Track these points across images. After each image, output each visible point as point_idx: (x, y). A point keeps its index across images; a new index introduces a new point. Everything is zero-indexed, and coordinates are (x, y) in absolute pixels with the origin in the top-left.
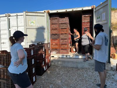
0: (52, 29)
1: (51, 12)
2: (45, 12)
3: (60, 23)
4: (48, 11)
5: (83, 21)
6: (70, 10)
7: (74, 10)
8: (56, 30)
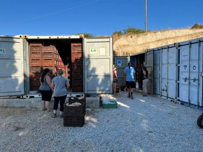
0: (32, 60)
1: (29, 37)
2: (21, 36)
3: (43, 52)
4: (25, 36)
5: (72, 52)
6: (55, 37)
7: (60, 38)
8: (38, 61)
